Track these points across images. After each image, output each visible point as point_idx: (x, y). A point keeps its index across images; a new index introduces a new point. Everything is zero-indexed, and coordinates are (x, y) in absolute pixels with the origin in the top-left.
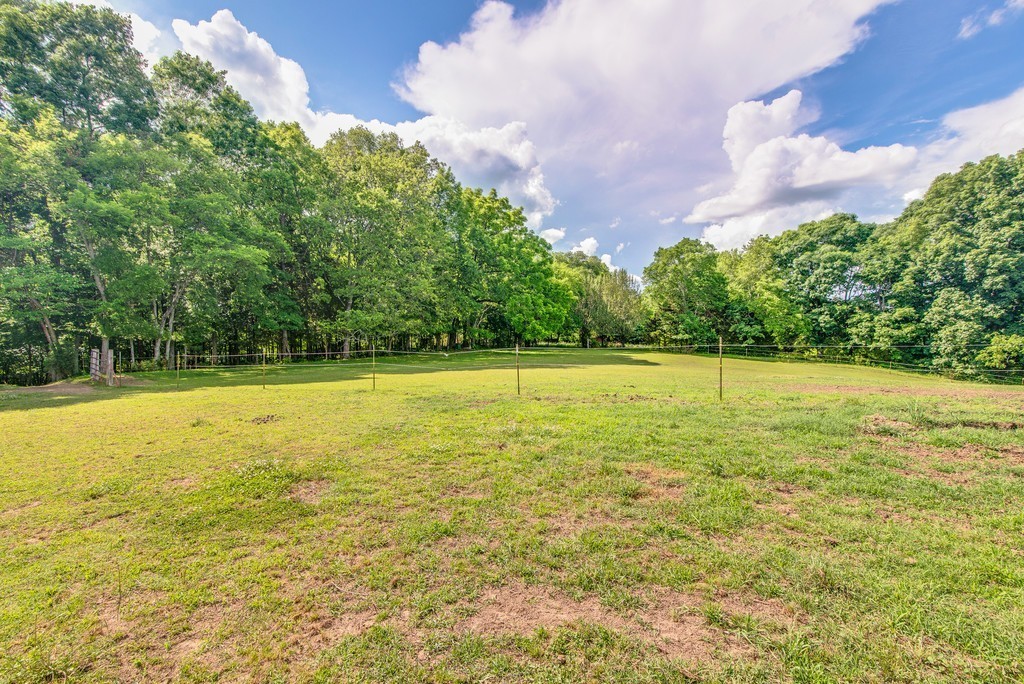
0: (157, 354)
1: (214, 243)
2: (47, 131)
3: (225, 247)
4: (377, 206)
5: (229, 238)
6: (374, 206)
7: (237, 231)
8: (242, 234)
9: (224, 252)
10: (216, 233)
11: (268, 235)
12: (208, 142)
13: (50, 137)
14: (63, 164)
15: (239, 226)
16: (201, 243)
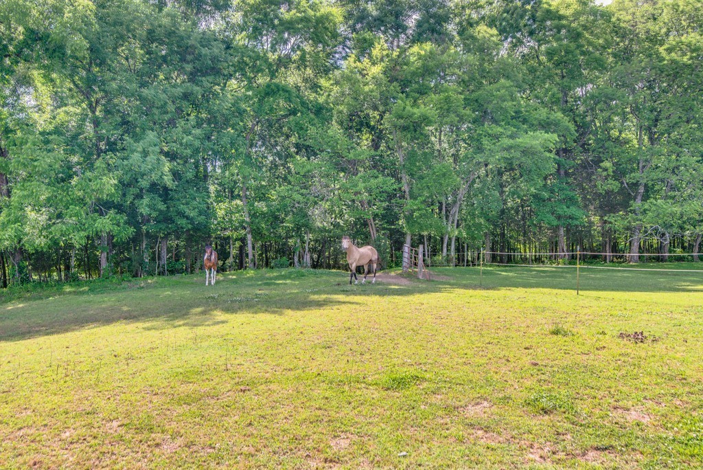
0: (445, 250)
1: (502, 134)
2: (379, 56)
3: (512, 137)
4: (691, 58)
5: (515, 126)
6: (685, 59)
7: (520, 119)
8: (525, 121)
9: (511, 142)
10: (503, 123)
11: (552, 117)
12: (494, 31)
13: (382, 60)
14: (389, 81)
15: (522, 112)
16: (490, 135)
